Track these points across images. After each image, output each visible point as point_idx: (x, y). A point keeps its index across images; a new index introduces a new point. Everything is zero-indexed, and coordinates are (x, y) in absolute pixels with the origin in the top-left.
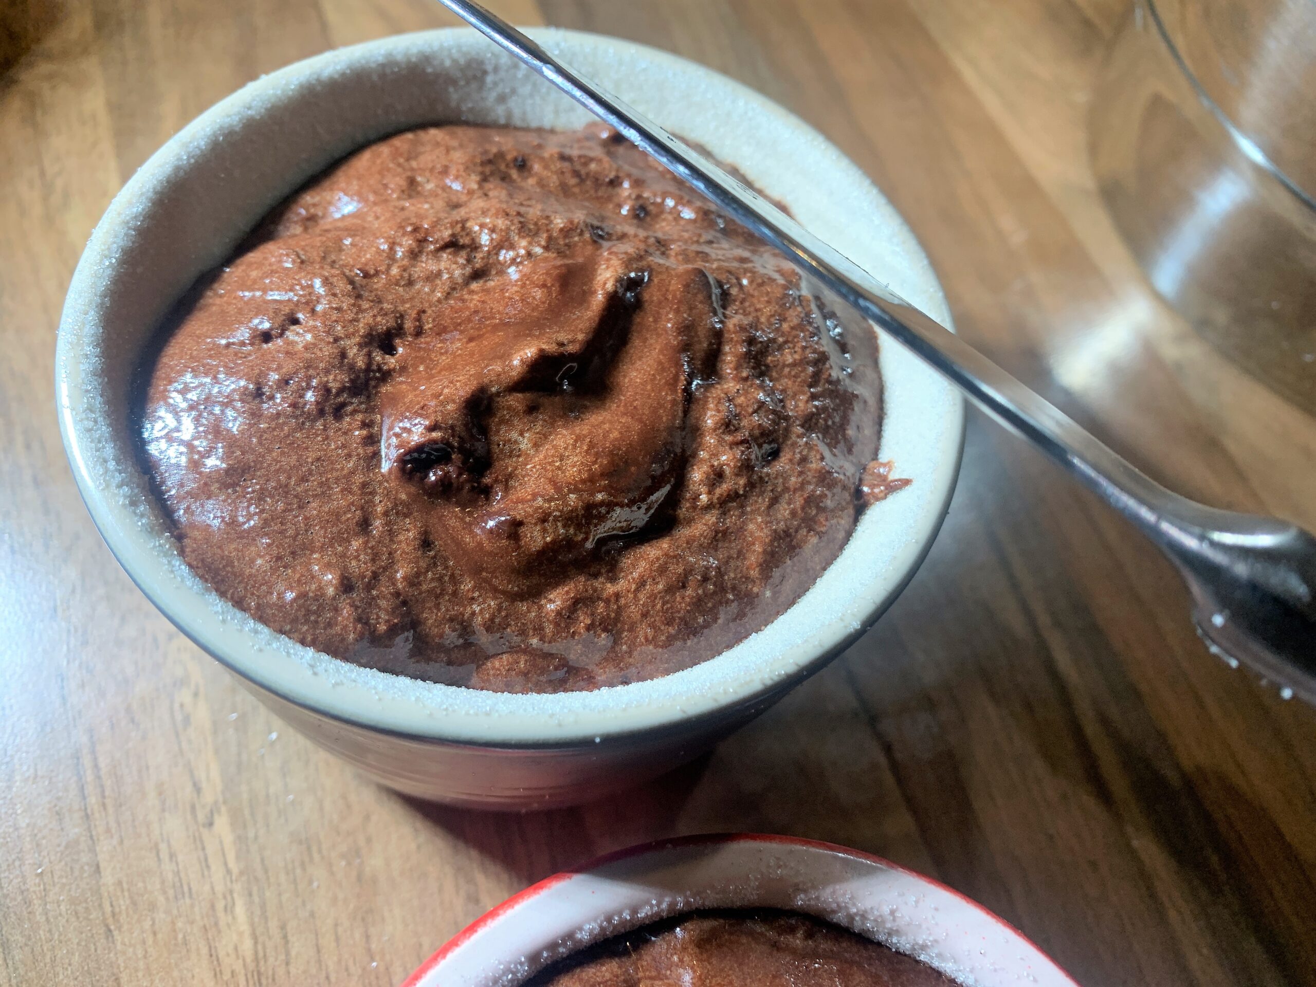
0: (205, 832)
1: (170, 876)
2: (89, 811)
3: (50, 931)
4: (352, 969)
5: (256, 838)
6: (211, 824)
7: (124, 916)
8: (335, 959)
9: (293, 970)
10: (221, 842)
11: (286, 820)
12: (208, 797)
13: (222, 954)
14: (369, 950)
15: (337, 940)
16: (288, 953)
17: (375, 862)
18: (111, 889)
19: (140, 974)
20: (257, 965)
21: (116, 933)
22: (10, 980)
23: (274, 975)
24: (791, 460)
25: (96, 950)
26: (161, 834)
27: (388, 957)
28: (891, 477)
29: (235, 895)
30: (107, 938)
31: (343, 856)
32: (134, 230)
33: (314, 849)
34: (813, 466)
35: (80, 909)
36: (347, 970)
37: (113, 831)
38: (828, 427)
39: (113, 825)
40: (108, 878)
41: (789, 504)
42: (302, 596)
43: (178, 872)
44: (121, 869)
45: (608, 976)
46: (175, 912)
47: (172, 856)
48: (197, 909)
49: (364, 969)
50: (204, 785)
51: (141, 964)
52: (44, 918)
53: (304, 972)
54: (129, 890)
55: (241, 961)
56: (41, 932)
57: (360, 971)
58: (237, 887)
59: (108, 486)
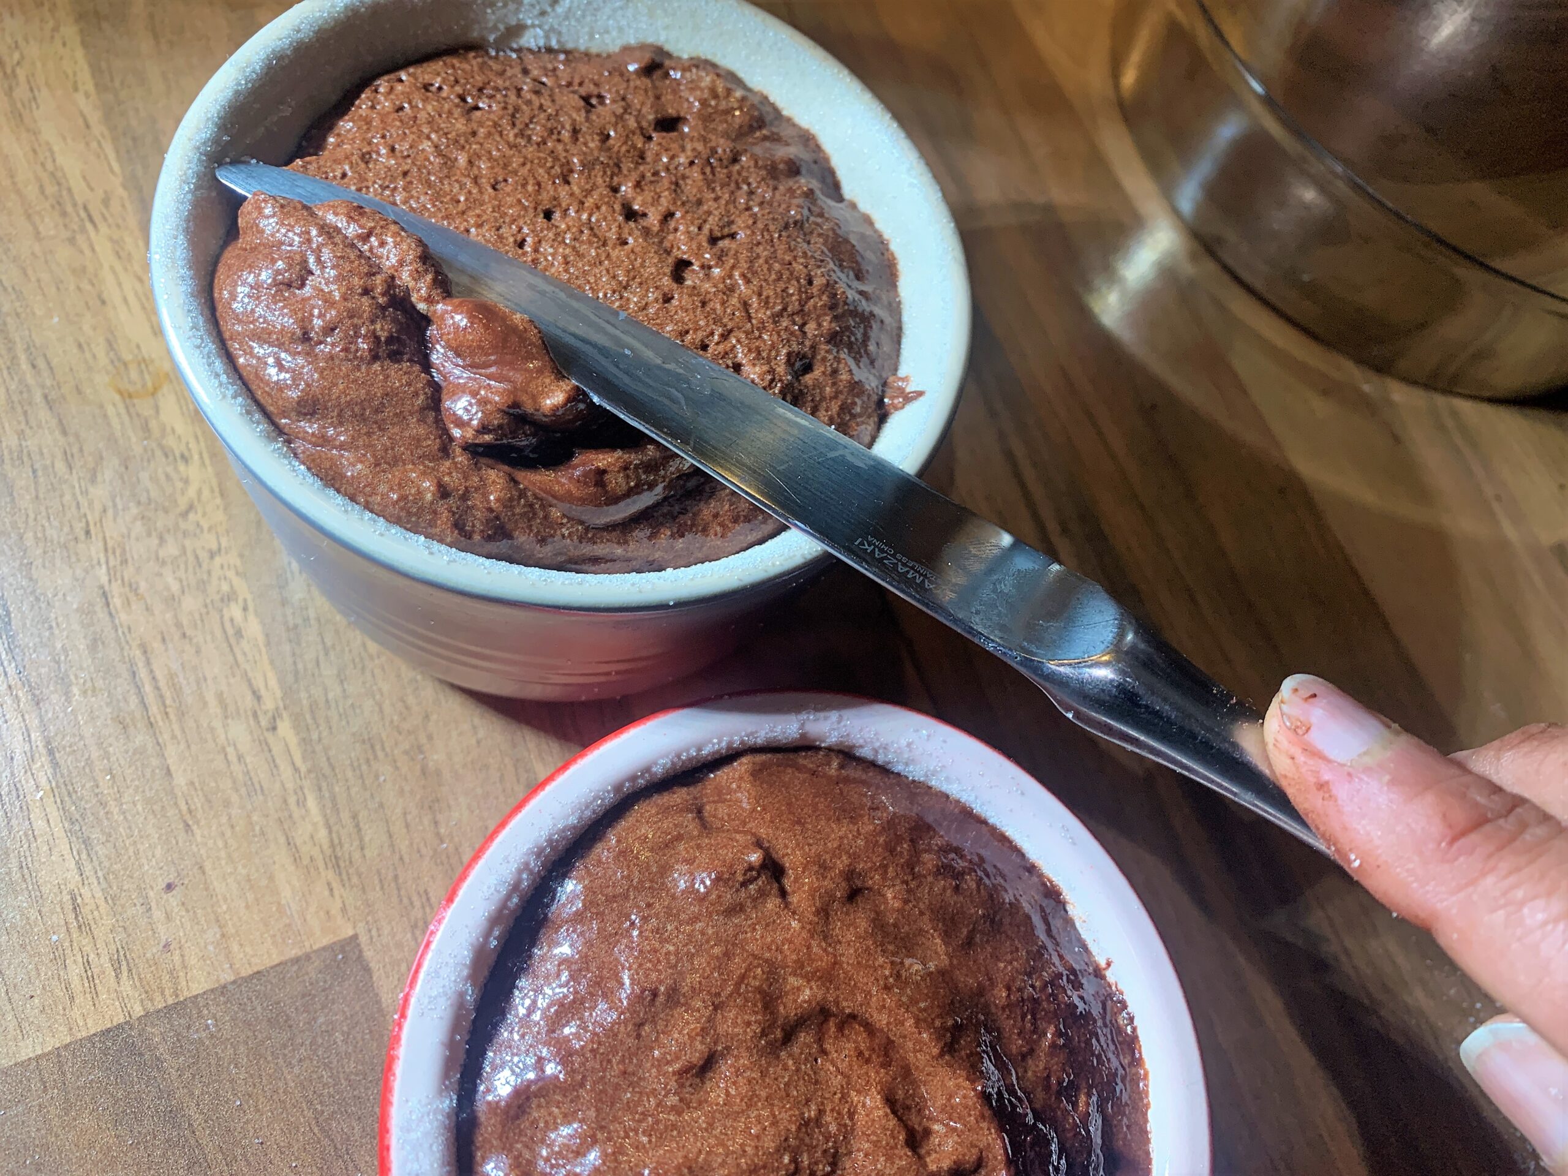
0: (269, 736)
1: (240, 776)
2: (152, 719)
3: (130, 828)
4: (424, 851)
5: (320, 740)
6: (274, 728)
7: (201, 811)
8: (407, 842)
9: (367, 853)
10: (287, 745)
11: (348, 723)
12: (269, 704)
13: (299, 842)
14: (438, 834)
15: (407, 826)
16: (361, 840)
17: (436, 757)
18: (185, 788)
19: (223, 862)
20: (334, 851)
21: (195, 827)
22: (96, 872)
23: (350, 858)
24: (824, 373)
25: (177, 843)
26: (227, 739)
27: (456, 839)
28: (908, 390)
29: (306, 791)
30: (187, 832)
31: (406, 753)
32: (205, 155)
33: (378, 747)
34: (844, 377)
35: (157, 808)
36: (419, 851)
37: (179, 737)
38: (851, 343)
39: (178, 733)
40: (180, 780)
41: (827, 411)
42: (403, 498)
43: (248, 772)
44: (192, 771)
45: (679, 801)
46: (250, 807)
47: (240, 758)
48: (270, 804)
49: (435, 851)
50: (263, 692)
51: (223, 854)
52: (122, 817)
53: (379, 855)
54: (202, 789)
55: (317, 848)
56: (121, 829)
57: (431, 853)
58: (306, 783)
59: (224, 397)
